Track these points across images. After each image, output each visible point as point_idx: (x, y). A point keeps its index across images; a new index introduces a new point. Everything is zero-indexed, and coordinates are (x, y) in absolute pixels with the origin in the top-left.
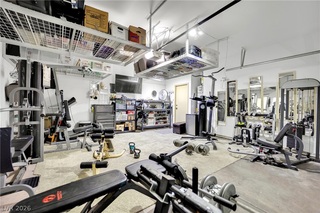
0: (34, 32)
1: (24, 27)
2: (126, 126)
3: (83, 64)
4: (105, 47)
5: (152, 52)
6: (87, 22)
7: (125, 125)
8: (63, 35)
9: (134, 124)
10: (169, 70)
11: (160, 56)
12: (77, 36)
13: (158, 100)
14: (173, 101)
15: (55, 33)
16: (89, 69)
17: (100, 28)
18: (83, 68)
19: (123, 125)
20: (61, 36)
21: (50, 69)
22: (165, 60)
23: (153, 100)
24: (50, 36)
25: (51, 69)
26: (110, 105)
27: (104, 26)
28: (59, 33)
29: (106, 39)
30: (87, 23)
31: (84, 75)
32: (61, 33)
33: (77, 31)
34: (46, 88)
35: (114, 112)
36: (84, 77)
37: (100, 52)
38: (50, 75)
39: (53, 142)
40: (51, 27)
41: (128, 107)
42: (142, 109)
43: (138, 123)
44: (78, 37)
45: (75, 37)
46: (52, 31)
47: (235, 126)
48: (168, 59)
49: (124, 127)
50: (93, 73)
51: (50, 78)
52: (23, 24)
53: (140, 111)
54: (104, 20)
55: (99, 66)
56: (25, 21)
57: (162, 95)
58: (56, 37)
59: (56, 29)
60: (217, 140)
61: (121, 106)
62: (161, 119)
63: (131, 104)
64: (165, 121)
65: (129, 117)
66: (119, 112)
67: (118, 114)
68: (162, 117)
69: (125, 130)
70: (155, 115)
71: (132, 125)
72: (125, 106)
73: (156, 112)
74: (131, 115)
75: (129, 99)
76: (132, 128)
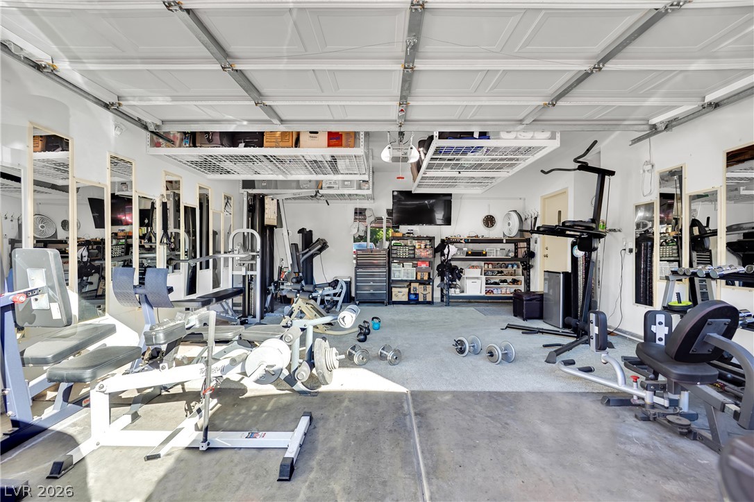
2: (412, 292)
5: (388, 150)
6: (267, 140)
7: (409, 289)
9: (429, 289)
11: (406, 154)
17: (281, 144)
18: (317, 192)
19: (405, 290)
26: (382, 250)
27: (286, 138)
30: (266, 142)
35: (388, 263)
38: (276, 210)
41: (418, 252)
42: (446, 257)
49: (409, 293)
51: (276, 214)
55: (349, 183)
57: (509, 224)
61: (402, 252)
62: (505, 281)
63: (425, 247)
64: (515, 287)
65: (419, 274)
66: (399, 263)
67: (395, 267)
68: (509, 279)
69: (413, 300)
70: (488, 271)
71: (425, 290)
72: (412, 252)
73: (488, 264)
74: (422, 271)
75: (419, 238)
76: (425, 296)
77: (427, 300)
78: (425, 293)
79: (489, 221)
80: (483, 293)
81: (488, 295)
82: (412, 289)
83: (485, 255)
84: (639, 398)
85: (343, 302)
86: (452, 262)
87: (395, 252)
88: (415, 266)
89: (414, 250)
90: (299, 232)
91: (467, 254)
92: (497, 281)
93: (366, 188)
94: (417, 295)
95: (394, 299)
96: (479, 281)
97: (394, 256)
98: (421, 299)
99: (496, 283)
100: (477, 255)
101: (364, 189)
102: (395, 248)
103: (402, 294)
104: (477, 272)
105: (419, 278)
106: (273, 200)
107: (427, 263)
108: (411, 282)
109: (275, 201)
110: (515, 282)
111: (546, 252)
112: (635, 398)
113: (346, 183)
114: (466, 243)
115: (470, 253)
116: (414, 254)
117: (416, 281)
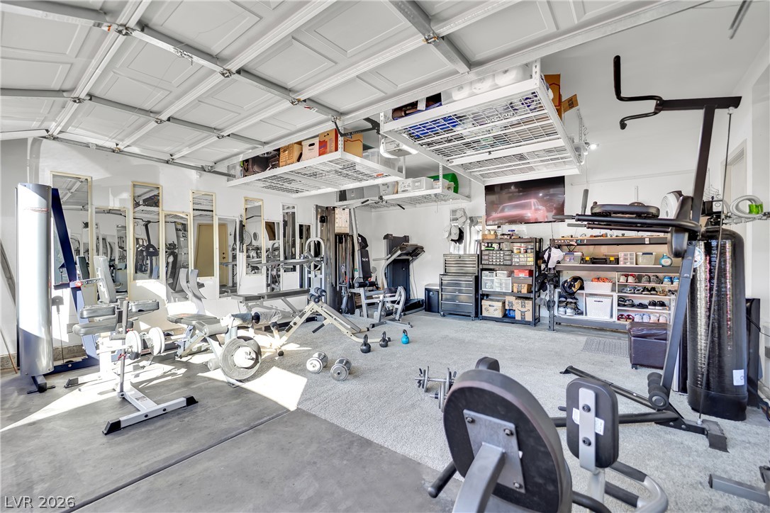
2: (507, 307)
6: (281, 161)
7: (504, 303)
9: (530, 306)
17: (288, 162)
19: (499, 304)
26: (471, 256)
27: (291, 156)
49: (503, 308)
54: (291, 149)
61: (496, 258)
63: (526, 252)
65: (516, 285)
66: (491, 271)
67: (486, 276)
69: (507, 317)
70: (626, 286)
71: (524, 306)
72: (508, 258)
73: (627, 276)
74: (520, 281)
75: (518, 240)
76: (523, 314)
77: (526, 320)
78: (523, 310)
80: (614, 319)
82: (507, 303)
83: (617, 262)
85: (403, 311)
87: (486, 257)
88: (510, 274)
89: (511, 255)
90: (384, 238)
91: (583, 261)
92: (646, 302)
94: (512, 311)
95: (485, 314)
96: (607, 301)
97: (485, 262)
98: (518, 317)
99: (641, 306)
100: (601, 262)
102: (486, 252)
103: (495, 308)
104: (605, 288)
105: (515, 290)
106: (344, 210)
107: (527, 271)
108: (505, 294)
114: (579, 244)
115: (588, 259)
116: (511, 260)
117: (512, 294)
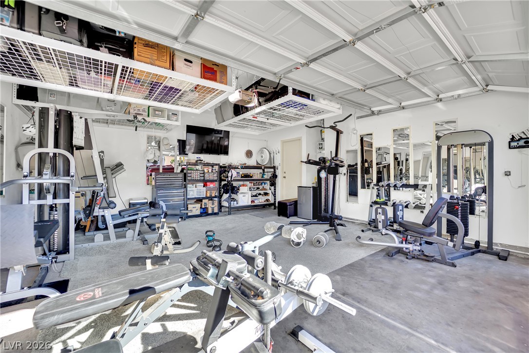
0: (61, 68)
1: (47, 62)
2: (203, 207)
3: (135, 110)
4: (166, 87)
5: (239, 93)
6: (139, 53)
7: (201, 205)
8: (103, 72)
9: (216, 203)
10: (268, 119)
11: (251, 99)
12: (124, 73)
13: (255, 164)
14: (278, 165)
15: (92, 69)
16: (143, 119)
17: (157, 62)
18: (135, 117)
19: (198, 206)
20: (101, 73)
21: (83, 120)
22: (260, 104)
23: (246, 165)
24: (84, 74)
25: (86, 120)
26: (178, 173)
27: (163, 58)
28: (98, 69)
29: (166, 78)
30: (138, 55)
31: (136, 127)
32: (101, 70)
33: (124, 67)
34: (77, 149)
35: (184, 184)
36: (136, 130)
37: (159, 94)
38: (84, 129)
39: (89, 231)
40: (86, 62)
41: (206, 175)
42: (229, 179)
43: (224, 201)
44: (125, 75)
45: (122, 74)
46: (87, 67)
47: (371, 204)
48: (264, 102)
49: (201, 208)
50: (150, 123)
51: (84, 133)
52: (45, 58)
53: (226, 182)
54: (163, 50)
55: (160, 113)
56: (49, 55)
57: (262, 157)
58: (93, 74)
59: (94, 64)
60: (346, 226)
61: (196, 175)
62: (260, 194)
63: (212, 172)
64: (267, 197)
65: (209, 192)
66: (193, 184)
67: (190, 188)
68: (262, 192)
69: (204, 213)
70: (251, 188)
71: (213, 204)
72: (202, 175)
73: (252, 183)
74: (210, 189)
75: (208, 164)
76: (213, 209)
77: (215, 212)
78: (213, 206)
79: (249, 154)
80: (250, 203)
81: (253, 204)
82: (203, 204)
83: (252, 177)
84: (406, 249)
86: (233, 182)
87: (190, 175)
88: (205, 186)
89: (204, 173)
91: (242, 177)
92: (257, 194)
93: (174, 119)
94: (206, 208)
95: (190, 214)
96: (247, 195)
97: (189, 178)
98: (210, 211)
99: (256, 196)
100: (247, 177)
101: (173, 120)
102: (189, 172)
103: (196, 209)
104: (246, 189)
105: (208, 195)
106: (81, 118)
108: (202, 199)
109: (83, 119)
110: (266, 194)
111: (285, 175)
112: (404, 249)
113: (157, 112)
114: (241, 168)
115: (243, 175)
116: (204, 177)
117: (206, 198)
